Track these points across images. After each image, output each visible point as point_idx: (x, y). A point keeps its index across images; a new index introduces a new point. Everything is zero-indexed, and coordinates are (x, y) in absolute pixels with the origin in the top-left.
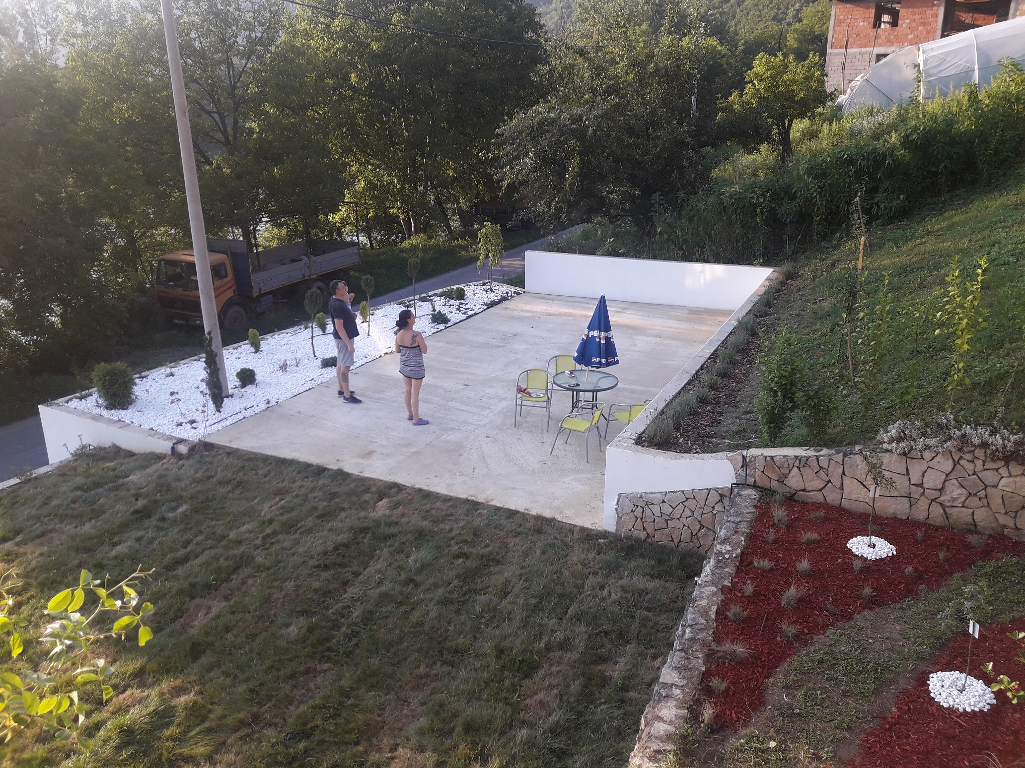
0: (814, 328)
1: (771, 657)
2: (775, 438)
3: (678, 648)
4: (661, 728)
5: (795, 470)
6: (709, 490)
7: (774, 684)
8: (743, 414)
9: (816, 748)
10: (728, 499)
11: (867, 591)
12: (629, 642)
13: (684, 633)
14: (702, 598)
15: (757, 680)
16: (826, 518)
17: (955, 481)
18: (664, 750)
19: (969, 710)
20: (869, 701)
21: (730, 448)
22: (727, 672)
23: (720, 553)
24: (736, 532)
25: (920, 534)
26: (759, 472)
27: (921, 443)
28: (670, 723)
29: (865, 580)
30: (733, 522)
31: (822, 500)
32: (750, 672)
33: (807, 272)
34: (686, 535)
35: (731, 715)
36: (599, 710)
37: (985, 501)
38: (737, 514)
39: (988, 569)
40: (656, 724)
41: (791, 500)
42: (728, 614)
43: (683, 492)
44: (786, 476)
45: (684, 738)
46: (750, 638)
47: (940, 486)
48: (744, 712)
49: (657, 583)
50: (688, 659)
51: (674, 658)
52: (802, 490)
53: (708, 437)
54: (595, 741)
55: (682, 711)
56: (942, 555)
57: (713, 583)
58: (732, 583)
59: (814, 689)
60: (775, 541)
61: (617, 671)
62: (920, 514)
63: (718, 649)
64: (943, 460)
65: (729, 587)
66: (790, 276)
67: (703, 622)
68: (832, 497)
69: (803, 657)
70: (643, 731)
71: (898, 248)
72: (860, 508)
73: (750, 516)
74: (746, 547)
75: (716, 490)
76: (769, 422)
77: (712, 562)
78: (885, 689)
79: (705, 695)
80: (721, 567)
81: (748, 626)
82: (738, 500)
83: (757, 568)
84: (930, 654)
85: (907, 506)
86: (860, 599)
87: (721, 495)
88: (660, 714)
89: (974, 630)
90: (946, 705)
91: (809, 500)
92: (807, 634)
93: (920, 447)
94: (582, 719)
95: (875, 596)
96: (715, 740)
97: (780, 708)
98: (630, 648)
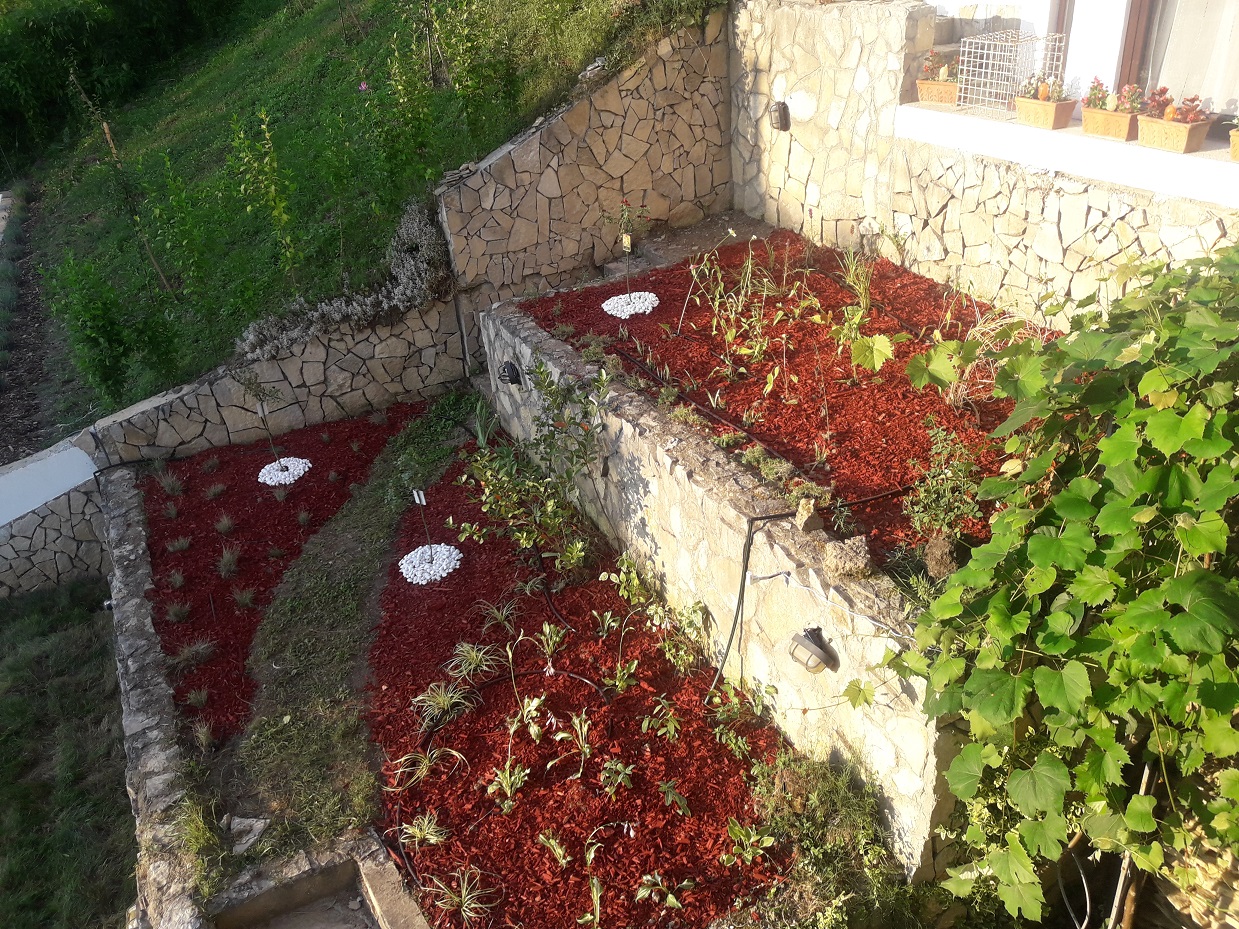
0: (96, 253)
1: (239, 636)
2: (120, 396)
3: (129, 688)
4: (156, 783)
5: (162, 424)
6: (68, 494)
7: (256, 661)
8: (62, 386)
9: (331, 695)
10: (97, 494)
11: (303, 516)
12: (55, 725)
13: (126, 668)
14: (128, 618)
15: (237, 668)
16: (222, 462)
17: (334, 367)
18: (174, 802)
19: (444, 575)
20: (357, 620)
21: (68, 433)
22: (200, 679)
23: (122, 558)
24: (129, 525)
25: (325, 436)
26: (121, 445)
27: (284, 339)
28: (165, 770)
29: (295, 506)
30: (119, 516)
31: (207, 445)
32: (225, 665)
33: (50, 187)
34: (63, 563)
35: (228, 719)
36: (58, 822)
37: (369, 376)
38: (119, 505)
39: (401, 441)
40: (149, 782)
41: (173, 461)
42: (168, 618)
43: (33, 512)
44: (155, 436)
45: (189, 775)
46: (206, 630)
47: (322, 378)
48: (240, 708)
49: (54, 638)
50: (148, 691)
51: (130, 700)
52: (180, 444)
53: (30, 431)
54: (74, 858)
55: (172, 750)
56: (355, 447)
57: (131, 595)
58: (154, 582)
59: (300, 641)
60: (179, 514)
61: (57, 765)
62: (315, 416)
63: (177, 661)
64: (314, 349)
65: (152, 589)
66: (30, 198)
67: (143, 642)
68: (218, 438)
69: (273, 616)
70: (136, 801)
71: (150, 130)
72: (252, 436)
73: (135, 500)
74: (148, 538)
75: (76, 489)
76: (105, 379)
77: (118, 573)
78: (366, 600)
79: (188, 718)
80: (131, 573)
81: (197, 619)
82: (111, 488)
83: (174, 553)
84: (389, 544)
85: (299, 412)
86: (299, 527)
87: (86, 493)
88: (147, 770)
89: (420, 498)
90: (424, 583)
91: (194, 452)
92: (265, 591)
93: (285, 343)
94: (41, 848)
95: (313, 517)
96: (224, 755)
97: (276, 680)
98: (59, 731)
